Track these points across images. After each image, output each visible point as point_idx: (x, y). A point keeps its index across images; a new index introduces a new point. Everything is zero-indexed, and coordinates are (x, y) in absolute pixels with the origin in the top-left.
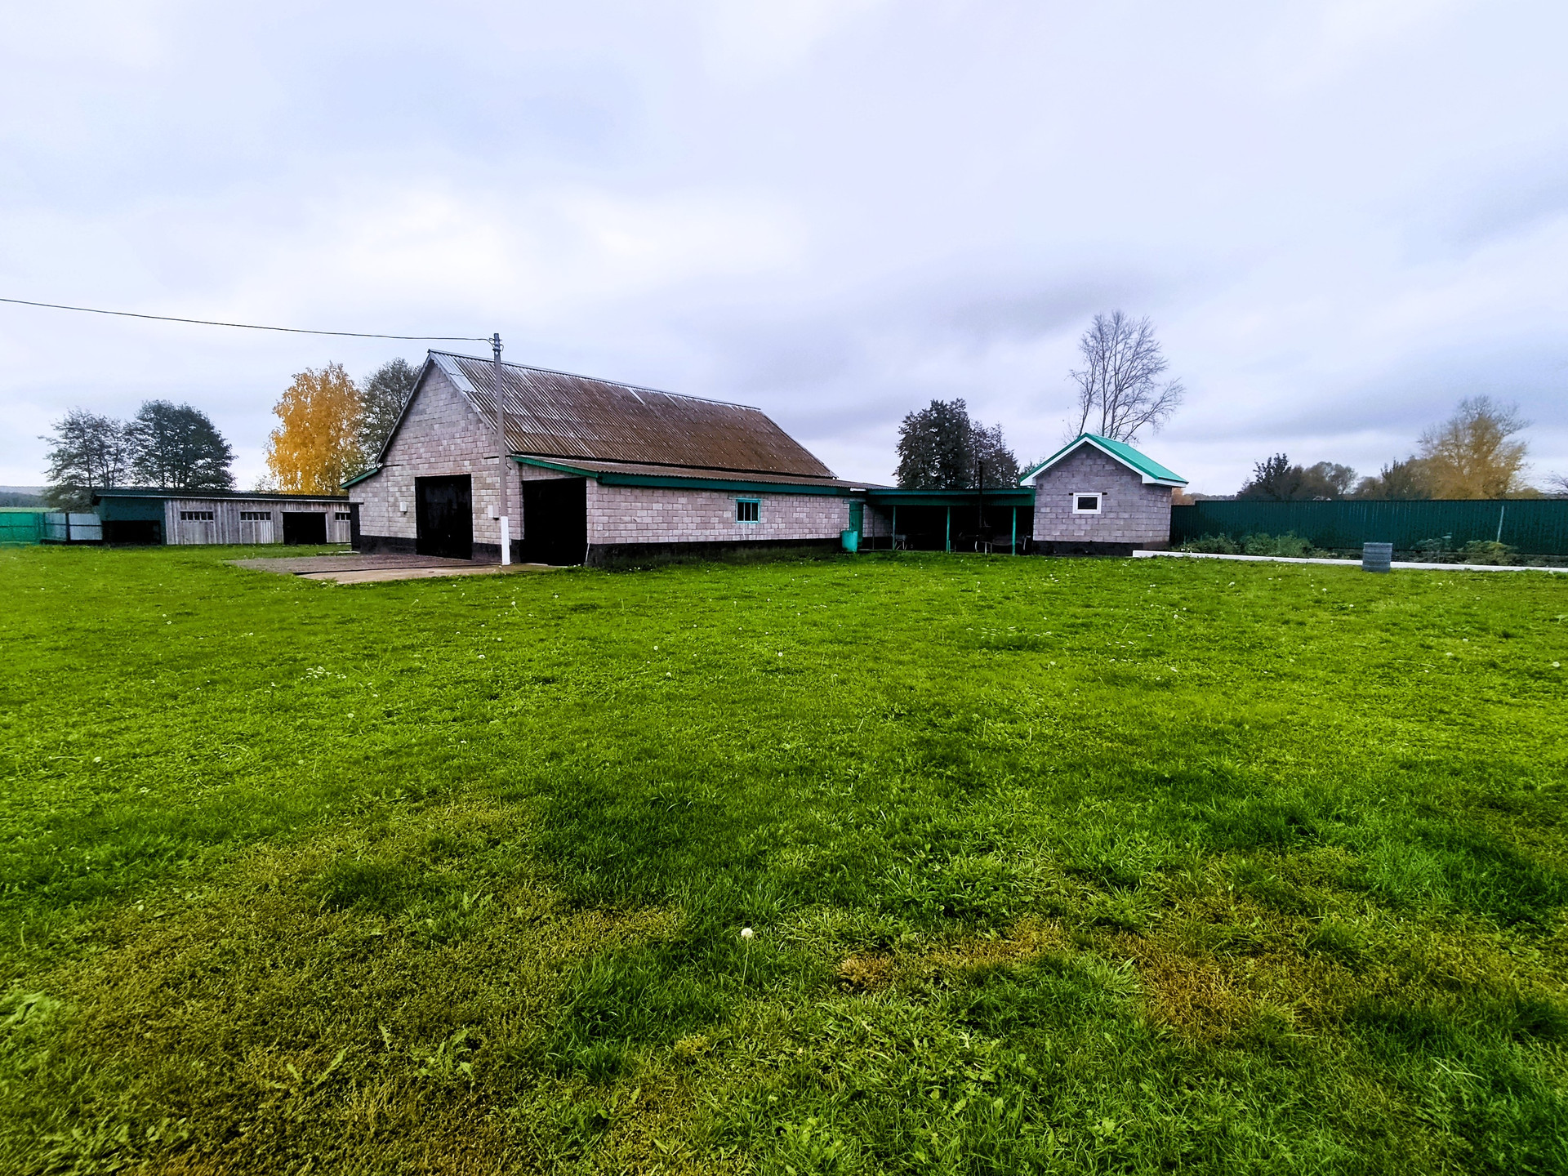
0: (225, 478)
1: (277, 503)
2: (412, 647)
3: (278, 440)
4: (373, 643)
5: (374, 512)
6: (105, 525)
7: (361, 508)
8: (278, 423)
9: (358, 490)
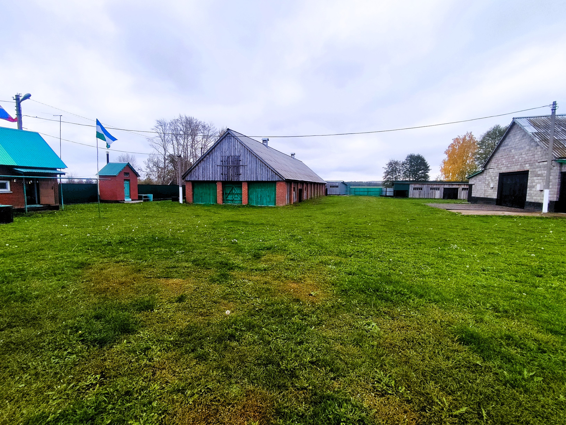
0: (426, 177)
1: (442, 184)
2: (494, 244)
3: (444, 163)
4: (477, 239)
5: (478, 188)
6: (394, 191)
7: (473, 186)
8: (445, 157)
9: (473, 179)
